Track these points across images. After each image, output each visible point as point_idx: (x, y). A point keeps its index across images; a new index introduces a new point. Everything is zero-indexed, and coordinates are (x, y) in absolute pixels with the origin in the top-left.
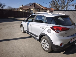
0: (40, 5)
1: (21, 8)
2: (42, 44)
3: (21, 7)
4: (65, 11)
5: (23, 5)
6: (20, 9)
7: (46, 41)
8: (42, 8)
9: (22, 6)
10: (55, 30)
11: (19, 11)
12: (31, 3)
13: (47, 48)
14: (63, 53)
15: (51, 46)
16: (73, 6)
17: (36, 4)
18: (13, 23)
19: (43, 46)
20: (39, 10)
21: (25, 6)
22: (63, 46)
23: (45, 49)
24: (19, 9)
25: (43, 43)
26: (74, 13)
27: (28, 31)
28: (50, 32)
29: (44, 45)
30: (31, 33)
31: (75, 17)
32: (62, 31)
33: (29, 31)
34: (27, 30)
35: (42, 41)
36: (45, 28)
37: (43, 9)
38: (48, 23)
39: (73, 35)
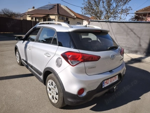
0: (70, 10)
1: (30, 14)
2: (48, 90)
3: (28, 12)
4: (111, 22)
5: (34, 8)
6: (28, 14)
7: (54, 83)
8: (73, 15)
9: (33, 10)
10: (69, 60)
11: (26, 20)
12: (50, 5)
13: (56, 99)
14: (91, 109)
15: (62, 94)
16: (125, 14)
17: (62, 8)
18: (5, 44)
19: (51, 94)
20: (67, 19)
21: (38, 10)
22: (84, 94)
23: (53, 101)
24: (25, 14)
25: (51, 87)
26: (128, 27)
27: (26, 62)
28: (61, 65)
29: (51, 92)
30: (32, 67)
31: (129, 34)
32: (82, 62)
33: (28, 62)
34: (25, 59)
35: (48, 84)
36: (52, 56)
37: (75, 17)
38: (59, 45)
39: (111, 71)
